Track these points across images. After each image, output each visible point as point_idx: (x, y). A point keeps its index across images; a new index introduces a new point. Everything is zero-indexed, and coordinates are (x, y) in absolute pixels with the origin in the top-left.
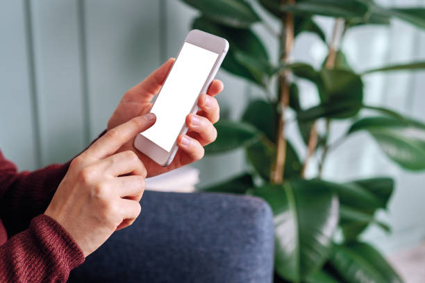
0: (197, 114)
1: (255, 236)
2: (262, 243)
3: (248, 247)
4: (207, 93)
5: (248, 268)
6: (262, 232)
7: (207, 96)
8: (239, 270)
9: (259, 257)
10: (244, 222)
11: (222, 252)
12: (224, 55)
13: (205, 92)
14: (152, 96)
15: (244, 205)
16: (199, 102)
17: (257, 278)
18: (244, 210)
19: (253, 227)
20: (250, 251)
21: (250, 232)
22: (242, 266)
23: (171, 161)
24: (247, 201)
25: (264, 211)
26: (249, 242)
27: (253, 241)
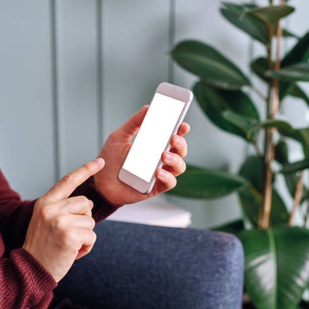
0: (170, 151)
1: (223, 266)
2: (230, 273)
3: (217, 275)
4: (178, 134)
5: (217, 294)
6: (231, 263)
7: (178, 136)
8: (209, 295)
9: (227, 285)
10: (215, 254)
11: (195, 278)
12: (189, 103)
13: (175, 133)
14: (131, 137)
15: (217, 239)
16: (171, 141)
17: (225, 304)
18: (216, 243)
19: (223, 259)
20: (219, 279)
21: (219, 263)
22: (211, 292)
23: (150, 190)
24: (220, 236)
25: (233, 245)
26: (218, 272)
27: (221, 270)
